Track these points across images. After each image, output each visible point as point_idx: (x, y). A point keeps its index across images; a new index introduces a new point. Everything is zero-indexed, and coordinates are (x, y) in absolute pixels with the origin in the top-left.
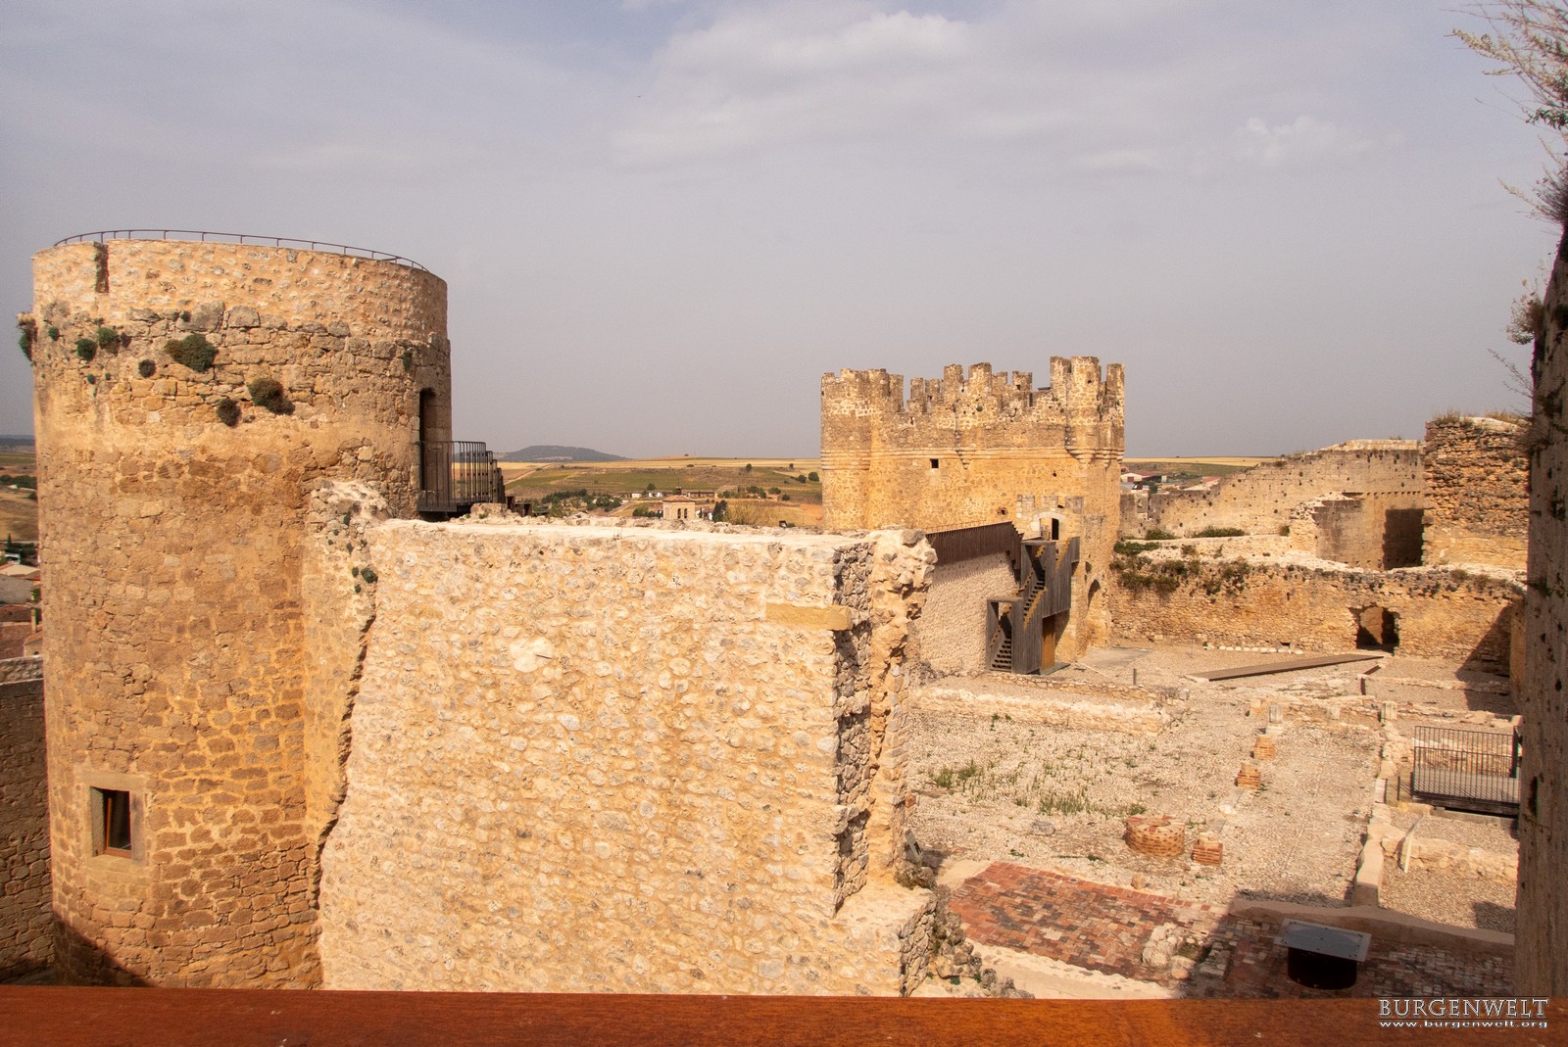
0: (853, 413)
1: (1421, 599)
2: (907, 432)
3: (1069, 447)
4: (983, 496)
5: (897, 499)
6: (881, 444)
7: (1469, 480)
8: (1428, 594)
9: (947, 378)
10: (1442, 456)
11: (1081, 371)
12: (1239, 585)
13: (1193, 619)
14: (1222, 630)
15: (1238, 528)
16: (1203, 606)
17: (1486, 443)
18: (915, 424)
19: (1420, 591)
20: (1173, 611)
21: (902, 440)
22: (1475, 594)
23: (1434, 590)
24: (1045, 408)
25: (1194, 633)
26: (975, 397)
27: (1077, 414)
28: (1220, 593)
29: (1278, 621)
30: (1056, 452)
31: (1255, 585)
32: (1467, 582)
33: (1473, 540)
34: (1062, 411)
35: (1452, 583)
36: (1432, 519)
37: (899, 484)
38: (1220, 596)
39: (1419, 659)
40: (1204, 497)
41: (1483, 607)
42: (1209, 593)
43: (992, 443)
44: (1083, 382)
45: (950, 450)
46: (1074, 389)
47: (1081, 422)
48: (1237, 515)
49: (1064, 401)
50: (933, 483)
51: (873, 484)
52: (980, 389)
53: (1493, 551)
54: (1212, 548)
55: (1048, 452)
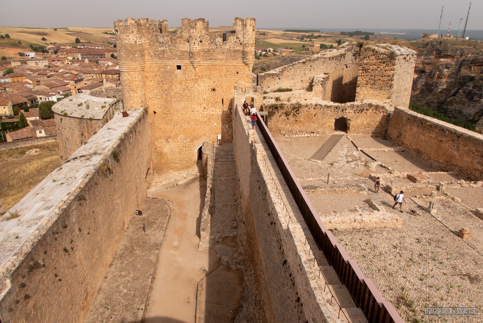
0: (136, 42)
1: (358, 114)
2: (163, 52)
3: (245, 61)
4: (204, 83)
5: (161, 85)
6: (150, 58)
7: (372, 70)
8: (360, 112)
9: (183, 25)
10: (365, 62)
11: (251, 25)
12: (298, 112)
13: (281, 126)
14: (291, 129)
15: (289, 88)
16: (284, 120)
17: (378, 57)
18: (168, 48)
19: (358, 111)
20: (273, 123)
21: (161, 56)
22: (374, 111)
23: (362, 111)
24: (233, 42)
25: (280, 131)
26: (199, 35)
27: (249, 45)
28: (291, 115)
29: (311, 125)
30: (239, 62)
31: (303, 112)
32: (372, 107)
33: (372, 91)
34: (241, 44)
35: (368, 108)
36: (360, 85)
37: (161, 77)
38: (290, 117)
39: (355, 134)
40: (277, 76)
41: (376, 115)
42: (286, 116)
43: (208, 58)
44: (251, 31)
45: (187, 61)
46: (247, 34)
47: (250, 49)
48: (289, 82)
49: (242, 39)
50: (179, 77)
51: (147, 77)
52: (201, 32)
53: (377, 95)
54: (286, 98)
55: (234, 63)
